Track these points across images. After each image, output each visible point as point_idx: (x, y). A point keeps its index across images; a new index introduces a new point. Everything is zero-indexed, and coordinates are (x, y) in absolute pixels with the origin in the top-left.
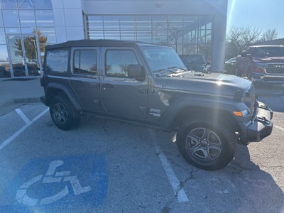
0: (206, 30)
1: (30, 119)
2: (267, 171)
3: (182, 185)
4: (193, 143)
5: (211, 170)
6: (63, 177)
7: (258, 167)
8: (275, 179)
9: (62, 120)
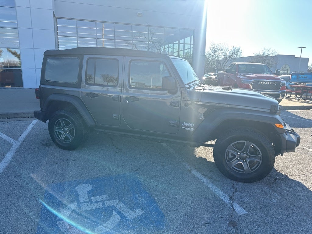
0: (184, 44)
1: (16, 139)
2: (296, 179)
3: (232, 198)
4: (231, 156)
5: (250, 182)
6: (103, 202)
7: (286, 176)
8: (306, 185)
9: (66, 138)
